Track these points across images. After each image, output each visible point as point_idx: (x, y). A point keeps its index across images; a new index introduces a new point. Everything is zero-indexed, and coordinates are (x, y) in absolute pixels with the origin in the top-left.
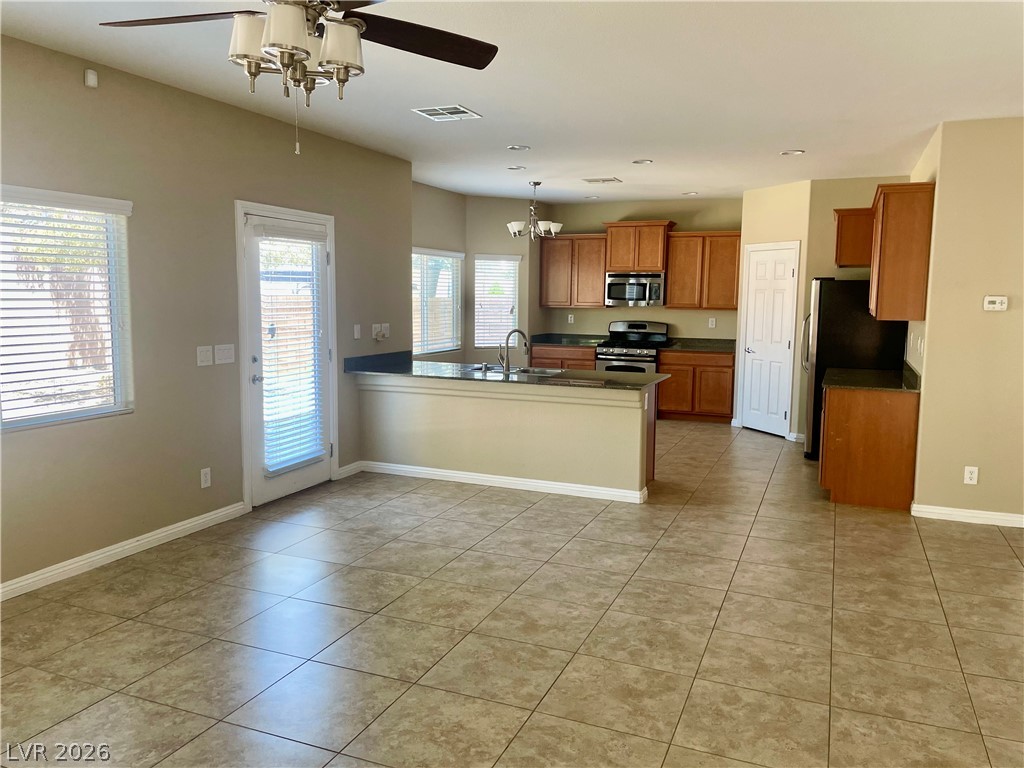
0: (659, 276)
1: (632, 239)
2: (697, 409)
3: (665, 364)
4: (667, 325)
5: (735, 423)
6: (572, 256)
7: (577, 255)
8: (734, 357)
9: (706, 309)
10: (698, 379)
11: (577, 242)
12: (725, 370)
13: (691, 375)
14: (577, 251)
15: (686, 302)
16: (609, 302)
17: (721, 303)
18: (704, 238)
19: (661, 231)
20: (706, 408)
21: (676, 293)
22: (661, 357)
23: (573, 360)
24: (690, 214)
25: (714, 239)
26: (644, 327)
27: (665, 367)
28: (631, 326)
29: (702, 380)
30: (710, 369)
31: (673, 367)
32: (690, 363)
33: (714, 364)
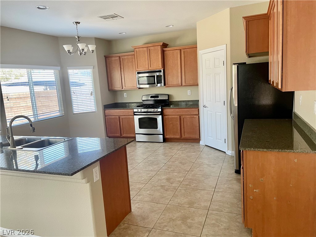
0: (160, 71)
1: (146, 54)
2: (183, 137)
3: (166, 115)
4: (168, 95)
5: (202, 143)
6: (120, 64)
7: (122, 64)
8: (199, 109)
9: (184, 86)
10: (182, 122)
11: (122, 57)
12: (195, 116)
13: (179, 120)
14: (122, 62)
15: (175, 83)
16: (138, 86)
17: (191, 83)
18: (180, 50)
19: (159, 48)
20: (187, 136)
21: (169, 79)
22: (164, 112)
23: (124, 116)
24: (175, 39)
25: (185, 50)
26: (158, 97)
27: (166, 117)
28: (152, 97)
29: (184, 122)
30: (188, 116)
31: (170, 117)
32: (178, 114)
33: (189, 114)
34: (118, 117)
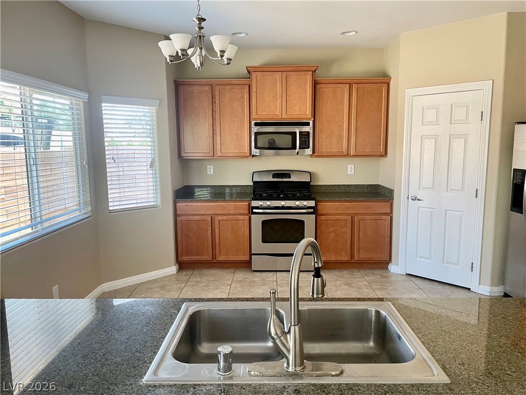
0: (308, 124)
1: (279, 85)
2: (356, 257)
3: (323, 215)
4: (310, 173)
6: (213, 103)
7: (217, 102)
8: (392, 205)
9: (353, 156)
10: (356, 228)
11: (217, 88)
12: (384, 217)
13: (349, 225)
14: (217, 98)
15: (334, 150)
16: (255, 151)
17: (368, 150)
18: (350, 84)
19: (309, 77)
20: (365, 255)
22: (319, 207)
23: (225, 215)
25: (361, 86)
26: (288, 176)
27: (323, 218)
28: (275, 176)
29: (361, 229)
30: (368, 217)
31: (331, 217)
32: (348, 212)
33: (372, 212)
34: (210, 217)
